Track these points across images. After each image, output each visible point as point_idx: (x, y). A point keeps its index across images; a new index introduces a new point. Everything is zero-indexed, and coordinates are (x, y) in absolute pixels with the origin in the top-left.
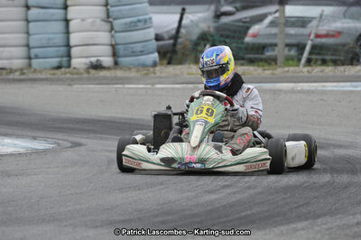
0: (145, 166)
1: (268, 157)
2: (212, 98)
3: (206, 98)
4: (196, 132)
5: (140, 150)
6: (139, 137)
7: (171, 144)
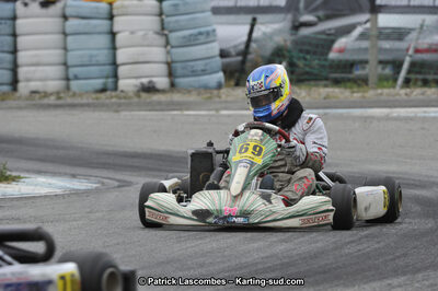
0: (173, 220)
1: (332, 208)
2: (260, 132)
3: (254, 131)
4: (239, 176)
5: (168, 199)
6: (167, 184)
7: (206, 192)
